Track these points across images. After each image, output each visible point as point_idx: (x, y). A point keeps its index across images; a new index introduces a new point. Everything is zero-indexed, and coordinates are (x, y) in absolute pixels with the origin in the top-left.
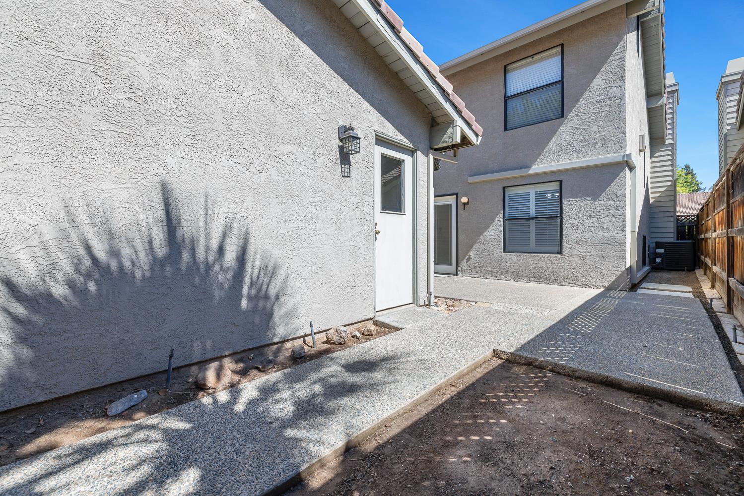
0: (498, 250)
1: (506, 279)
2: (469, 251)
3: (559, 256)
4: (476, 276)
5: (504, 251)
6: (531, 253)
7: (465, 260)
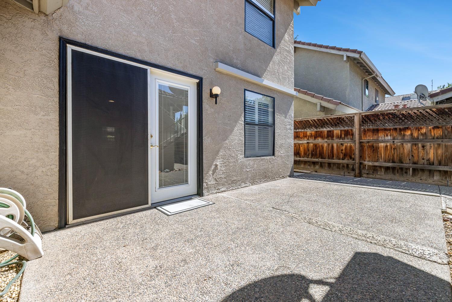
0: (241, 156)
1: (247, 185)
2: (214, 159)
3: (273, 157)
4: (223, 189)
5: (246, 157)
6: (260, 156)
7: (211, 172)
